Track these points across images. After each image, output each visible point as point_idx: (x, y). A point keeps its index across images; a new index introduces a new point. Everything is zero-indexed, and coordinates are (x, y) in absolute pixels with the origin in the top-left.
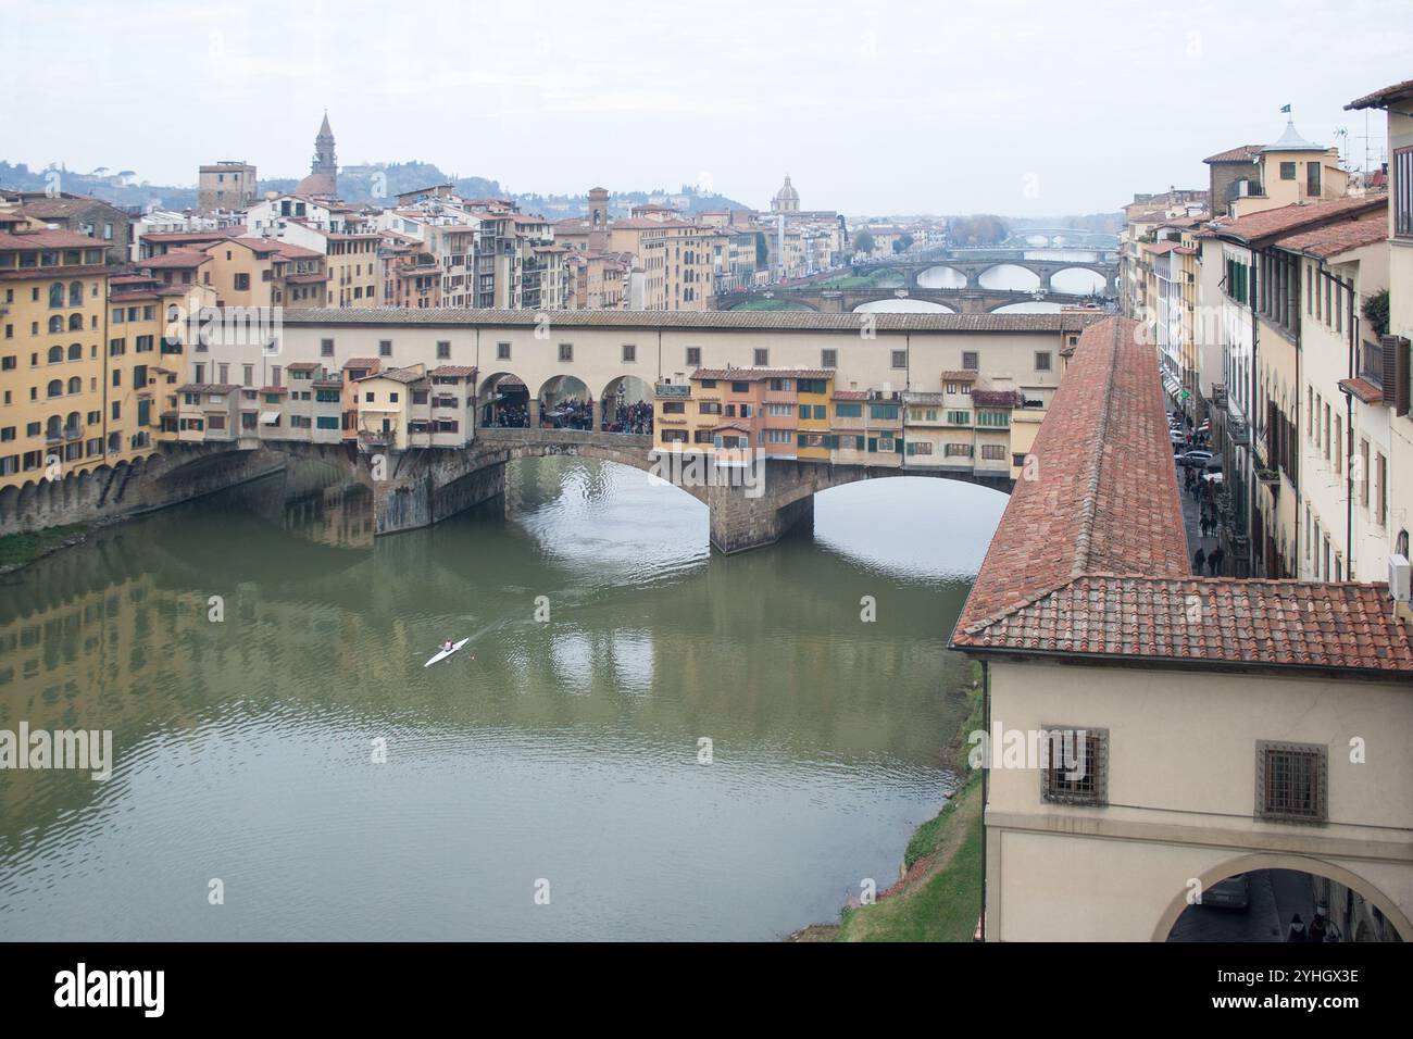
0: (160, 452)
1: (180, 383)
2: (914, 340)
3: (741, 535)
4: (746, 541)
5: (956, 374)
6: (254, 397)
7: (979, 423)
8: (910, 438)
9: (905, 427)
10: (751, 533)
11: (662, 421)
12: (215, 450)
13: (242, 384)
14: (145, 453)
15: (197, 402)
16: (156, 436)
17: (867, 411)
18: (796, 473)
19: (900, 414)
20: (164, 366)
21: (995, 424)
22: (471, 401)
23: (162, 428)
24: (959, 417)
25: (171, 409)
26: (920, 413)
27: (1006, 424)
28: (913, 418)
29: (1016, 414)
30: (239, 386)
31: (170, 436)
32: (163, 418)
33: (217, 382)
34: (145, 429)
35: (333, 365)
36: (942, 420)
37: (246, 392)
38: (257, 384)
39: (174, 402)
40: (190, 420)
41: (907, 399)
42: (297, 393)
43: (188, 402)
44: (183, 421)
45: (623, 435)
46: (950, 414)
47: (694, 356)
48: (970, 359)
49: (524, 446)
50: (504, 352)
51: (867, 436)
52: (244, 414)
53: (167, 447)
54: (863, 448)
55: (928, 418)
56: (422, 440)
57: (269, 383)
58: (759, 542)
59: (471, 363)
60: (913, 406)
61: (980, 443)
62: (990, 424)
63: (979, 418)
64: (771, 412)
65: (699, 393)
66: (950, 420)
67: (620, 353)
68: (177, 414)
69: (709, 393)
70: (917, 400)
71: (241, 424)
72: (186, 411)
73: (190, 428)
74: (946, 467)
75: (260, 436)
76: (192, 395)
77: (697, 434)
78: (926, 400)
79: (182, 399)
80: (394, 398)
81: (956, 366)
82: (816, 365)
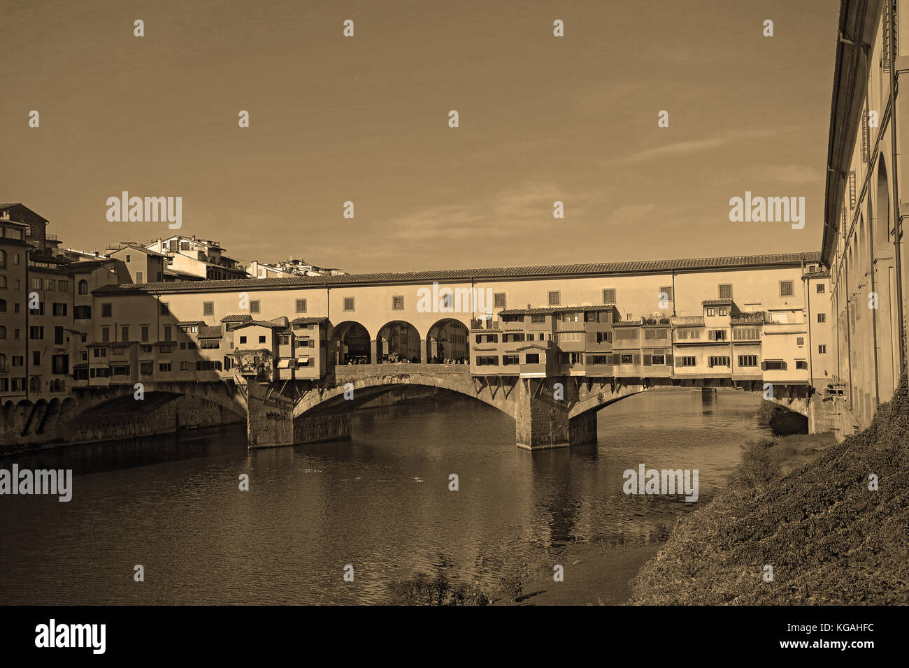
0: (74, 397)
1: (89, 341)
2: (679, 277)
3: (543, 434)
4: (547, 439)
5: (715, 301)
6: (150, 350)
7: (735, 338)
8: (678, 354)
9: (673, 344)
10: (550, 434)
11: (476, 350)
12: (119, 394)
13: (140, 340)
14: (61, 397)
15: (104, 355)
16: (70, 383)
17: (641, 332)
19: (669, 335)
20: (75, 329)
21: (749, 338)
22: (323, 344)
23: (75, 377)
24: (720, 334)
25: (83, 362)
26: (685, 333)
27: (758, 337)
28: (680, 337)
29: (765, 328)
30: (137, 342)
31: (81, 383)
32: (76, 368)
33: (120, 340)
34: (61, 377)
35: (213, 321)
36: (704, 338)
37: (143, 346)
38: (152, 340)
39: (85, 357)
40: (99, 370)
41: (674, 322)
42: (184, 344)
43: (96, 355)
44: (93, 370)
45: (445, 366)
46: (710, 332)
47: (499, 299)
48: (725, 290)
49: (366, 378)
50: (349, 304)
51: (642, 353)
52: (142, 364)
53: (79, 391)
54: (639, 363)
55: (692, 337)
56: (286, 374)
57: (162, 339)
58: (557, 443)
59: (323, 315)
60: (679, 327)
61: (735, 354)
62: (744, 338)
63: (735, 334)
64: (563, 339)
65: (505, 325)
66: (710, 338)
68: (88, 365)
69: (514, 326)
70: (683, 322)
71: (140, 371)
72: (94, 363)
73: (98, 376)
74: (709, 375)
75: (155, 379)
76: (99, 350)
77: (505, 358)
78: (691, 322)
79: (92, 352)
80: (262, 339)
81: (715, 296)
82: (599, 302)
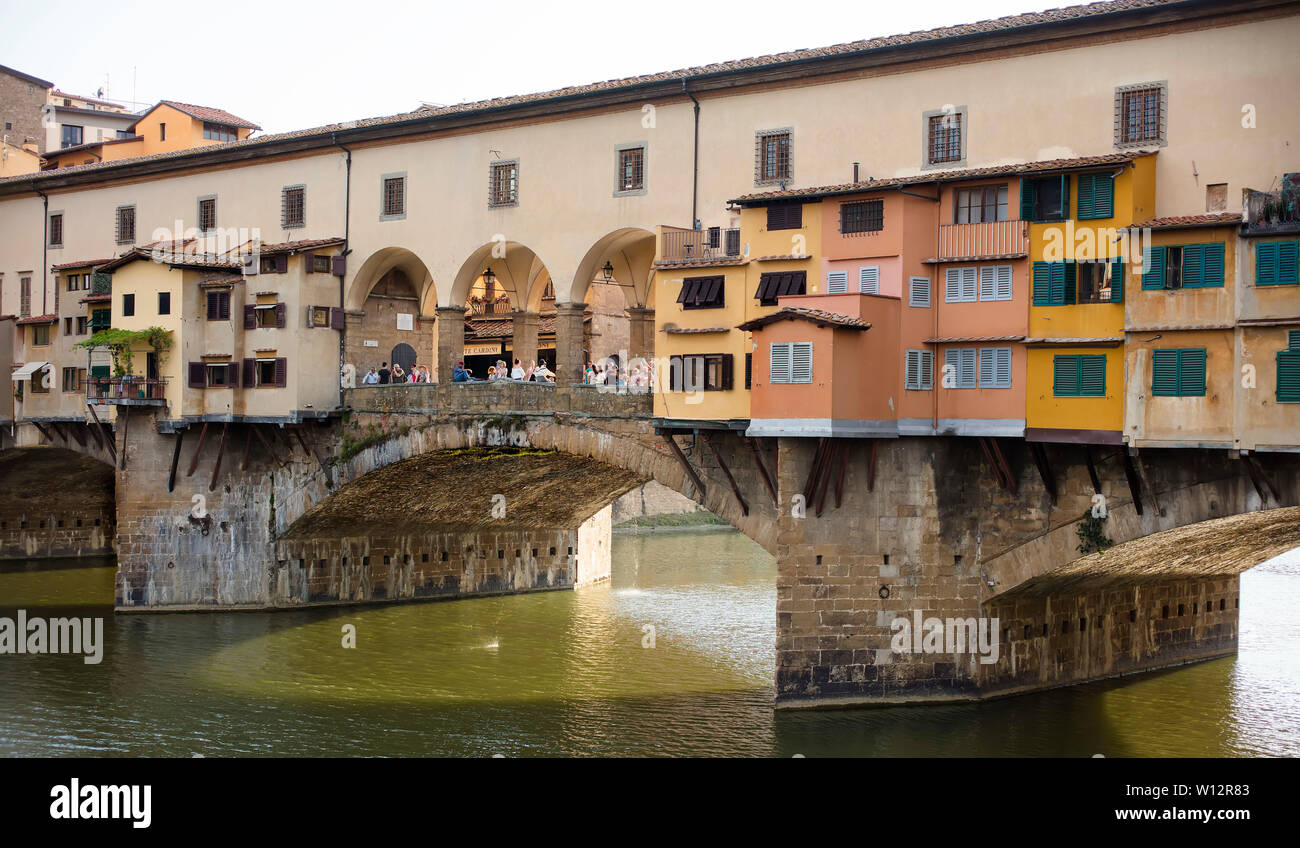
3: (842, 656)
4: (860, 678)
11: (672, 332)
17: (1240, 257)
18: (1039, 487)
38: (35, 310)
42: (70, 321)
47: (774, 153)
49: (427, 426)
50: (394, 196)
56: (220, 403)
58: (912, 686)
59: (337, 230)
64: (953, 292)
65: (760, 242)
67: (608, 168)
69: (786, 244)
80: (165, 301)
82: (1099, 141)
